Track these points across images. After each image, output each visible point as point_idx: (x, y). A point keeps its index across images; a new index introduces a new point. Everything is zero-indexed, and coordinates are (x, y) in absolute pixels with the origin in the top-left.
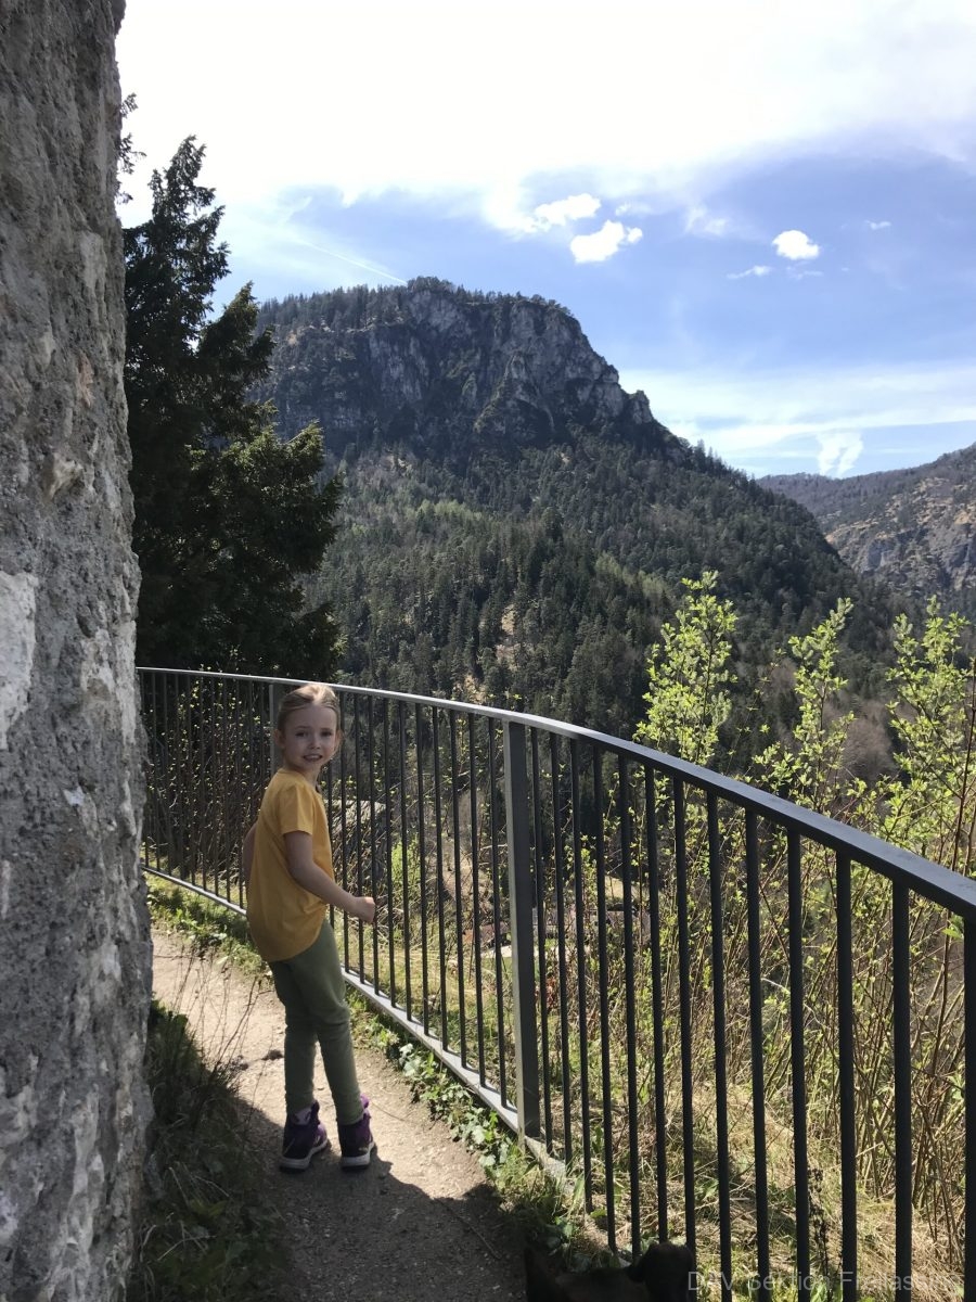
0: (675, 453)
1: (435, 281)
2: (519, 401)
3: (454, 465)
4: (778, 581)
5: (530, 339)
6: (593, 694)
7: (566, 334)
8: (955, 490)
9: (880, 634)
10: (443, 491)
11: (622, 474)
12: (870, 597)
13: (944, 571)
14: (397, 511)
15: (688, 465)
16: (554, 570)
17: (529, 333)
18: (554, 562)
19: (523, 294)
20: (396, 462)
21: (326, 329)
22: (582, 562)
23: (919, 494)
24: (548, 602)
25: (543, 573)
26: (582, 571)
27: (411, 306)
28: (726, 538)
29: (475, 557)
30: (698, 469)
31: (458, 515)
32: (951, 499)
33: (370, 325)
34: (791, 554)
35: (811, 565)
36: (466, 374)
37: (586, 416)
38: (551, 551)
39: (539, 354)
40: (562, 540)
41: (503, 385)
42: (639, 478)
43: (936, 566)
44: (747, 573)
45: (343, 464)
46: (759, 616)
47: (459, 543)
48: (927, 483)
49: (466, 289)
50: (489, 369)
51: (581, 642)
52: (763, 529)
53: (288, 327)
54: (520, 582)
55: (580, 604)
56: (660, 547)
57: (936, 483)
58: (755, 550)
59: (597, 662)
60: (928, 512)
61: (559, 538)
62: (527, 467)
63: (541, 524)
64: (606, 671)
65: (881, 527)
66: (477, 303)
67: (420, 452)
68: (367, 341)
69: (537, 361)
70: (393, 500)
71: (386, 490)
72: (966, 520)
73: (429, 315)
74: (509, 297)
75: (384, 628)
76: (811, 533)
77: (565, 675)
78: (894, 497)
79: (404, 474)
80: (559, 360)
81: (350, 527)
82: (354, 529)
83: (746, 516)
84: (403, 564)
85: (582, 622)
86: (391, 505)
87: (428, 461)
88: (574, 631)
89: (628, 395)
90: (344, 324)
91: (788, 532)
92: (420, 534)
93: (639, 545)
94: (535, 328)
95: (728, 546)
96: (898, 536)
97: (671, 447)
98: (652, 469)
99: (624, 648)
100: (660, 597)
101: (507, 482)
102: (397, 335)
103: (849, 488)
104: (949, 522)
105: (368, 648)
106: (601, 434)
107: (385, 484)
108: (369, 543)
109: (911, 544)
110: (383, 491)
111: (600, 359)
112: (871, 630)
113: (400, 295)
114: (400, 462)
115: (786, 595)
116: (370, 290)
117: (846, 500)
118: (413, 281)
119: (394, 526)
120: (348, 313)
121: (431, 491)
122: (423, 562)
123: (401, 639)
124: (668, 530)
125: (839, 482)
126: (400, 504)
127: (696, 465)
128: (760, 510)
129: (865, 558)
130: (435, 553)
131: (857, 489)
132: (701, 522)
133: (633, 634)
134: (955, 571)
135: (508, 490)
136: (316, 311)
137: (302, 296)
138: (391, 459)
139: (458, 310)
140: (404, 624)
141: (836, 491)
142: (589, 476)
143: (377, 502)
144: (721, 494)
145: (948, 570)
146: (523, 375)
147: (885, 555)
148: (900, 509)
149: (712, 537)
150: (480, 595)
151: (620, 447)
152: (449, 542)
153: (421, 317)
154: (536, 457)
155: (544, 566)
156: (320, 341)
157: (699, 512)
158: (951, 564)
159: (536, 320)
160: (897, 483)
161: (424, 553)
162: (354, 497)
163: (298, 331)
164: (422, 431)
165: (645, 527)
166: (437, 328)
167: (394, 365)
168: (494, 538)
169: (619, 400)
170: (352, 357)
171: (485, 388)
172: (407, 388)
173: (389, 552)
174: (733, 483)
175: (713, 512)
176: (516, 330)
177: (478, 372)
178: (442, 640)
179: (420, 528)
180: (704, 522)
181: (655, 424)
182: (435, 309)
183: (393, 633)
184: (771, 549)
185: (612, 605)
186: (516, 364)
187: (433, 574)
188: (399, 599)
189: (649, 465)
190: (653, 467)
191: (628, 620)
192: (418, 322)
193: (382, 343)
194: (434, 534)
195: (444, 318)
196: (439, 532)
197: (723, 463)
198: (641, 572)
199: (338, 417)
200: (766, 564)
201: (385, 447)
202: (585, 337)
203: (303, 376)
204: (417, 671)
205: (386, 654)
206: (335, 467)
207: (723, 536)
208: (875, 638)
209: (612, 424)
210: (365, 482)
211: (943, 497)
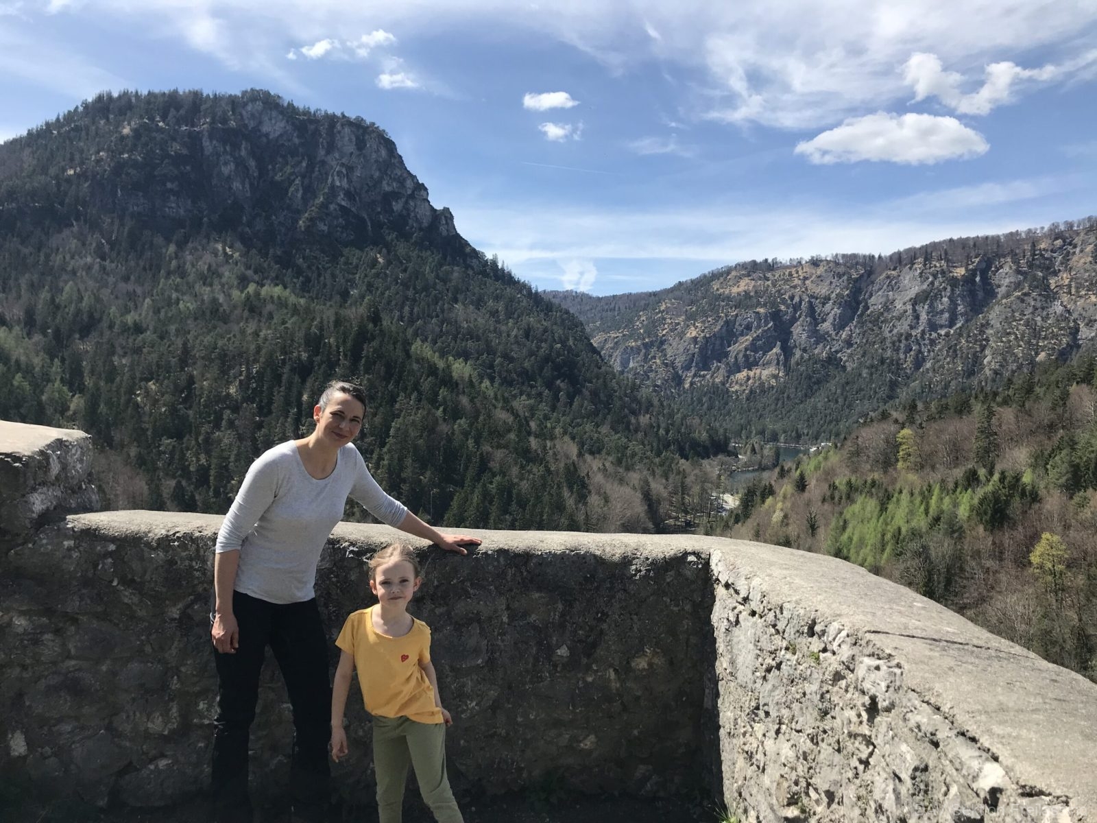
0: (475, 262)
1: (267, 94)
2: (342, 207)
3: (278, 256)
4: (556, 373)
5: (352, 153)
6: (409, 461)
7: (384, 153)
8: (686, 311)
9: (633, 420)
10: (267, 278)
11: (431, 277)
12: (625, 390)
13: (677, 373)
14: (224, 292)
15: (484, 273)
16: (374, 352)
17: (351, 148)
18: (375, 344)
19: (347, 114)
20: (224, 250)
21: (161, 124)
22: (399, 345)
23: (660, 312)
24: (369, 380)
25: (364, 353)
26: (399, 352)
27: (244, 113)
28: (516, 336)
29: (300, 336)
30: (493, 278)
31: (283, 299)
32: (683, 317)
33: (203, 125)
34: (566, 352)
35: (581, 362)
36: (292, 178)
37: (400, 225)
38: (372, 334)
39: (359, 167)
40: (382, 325)
41: (326, 190)
42: (444, 281)
43: (671, 369)
44: (532, 366)
45: (172, 248)
46: (541, 401)
47: (284, 322)
48: (666, 303)
49: (295, 104)
50: (314, 175)
51: (398, 416)
52: (545, 331)
53: (121, 118)
54: (342, 361)
55: (397, 383)
56: (462, 340)
57: (673, 304)
58: (539, 348)
59: (413, 433)
60: (666, 326)
61: (379, 324)
62: (346, 263)
63: (362, 310)
64: (421, 442)
65: (631, 336)
66: (305, 118)
67: (247, 242)
68: (201, 140)
69: (358, 173)
70: (220, 283)
71: (213, 274)
72: (694, 334)
73: (260, 123)
74: (334, 116)
75: (208, 397)
76: (581, 336)
77: (383, 445)
78: (641, 313)
79: (231, 261)
80: (377, 174)
81: (178, 304)
82: (181, 305)
83: (532, 319)
84: (229, 339)
85: (400, 398)
86: (217, 287)
87: (254, 251)
88: (392, 406)
89: (436, 210)
90: (179, 122)
91: (563, 334)
92: (246, 313)
93: (444, 337)
94: (356, 144)
95: (517, 343)
96: (643, 344)
97: (471, 257)
98: (456, 275)
99: (436, 422)
100: (467, 380)
101: (328, 276)
102: (229, 137)
103: (607, 304)
104: (681, 335)
105: (191, 416)
106: (414, 240)
107: (212, 268)
108: (196, 319)
109: (653, 351)
110: (210, 273)
111: (414, 177)
112: (626, 416)
113: (233, 102)
114: (228, 249)
115: (562, 385)
116: (205, 95)
117: (604, 314)
118: (246, 92)
119: (221, 305)
120: (182, 112)
121: (256, 277)
122: (249, 338)
123: (225, 408)
124: (469, 326)
125: (599, 299)
126: (226, 286)
127: (492, 274)
128: (542, 315)
129: (618, 361)
130: (260, 331)
131: (612, 306)
132: (496, 321)
133: (444, 411)
134: (685, 373)
135: (329, 282)
136: (152, 106)
137: (137, 92)
138: (220, 247)
139: (287, 122)
140: (228, 395)
141: (597, 306)
142: (401, 276)
143: (204, 284)
144: (511, 300)
145: (680, 372)
146: (345, 184)
147: (633, 358)
148: (645, 323)
149: (504, 335)
150: (304, 371)
151: (429, 253)
152: (275, 321)
153: (252, 124)
154: (354, 255)
155: (365, 346)
156: (154, 134)
157: (494, 313)
158: (682, 368)
159: (357, 138)
160: (644, 302)
161: (249, 331)
162: (182, 278)
163: (133, 123)
164: (250, 224)
165: (449, 323)
166: (267, 135)
167: (226, 164)
168: (318, 320)
169: (428, 213)
170: (185, 152)
171: (310, 192)
172: (236, 185)
173: (215, 327)
174: (520, 292)
175: (505, 314)
176: (340, 144)
177: (303, 177)
178: (265, 410)
179: (247, 308)
180: (498, 322)
181: (458, 236)
182: (266, 118)
183: (217, 403)
184: (551, 347)
185: (426, 384)
186: (339, 173)
187: (259, 349)
188: (224, 372)
189: (453, 271)
190: (456, 273)
191: (440, 397)
192: (250, 128)
193: (214, 142)
194: (260, 314)
195: (274, 127)
196: (265, 312)
197: (513, 275)
198: (451, 358)
199: (169, 204)
200: (547, 359)
201: (214, 235)
202: (400, 157)
203: (135, 164)
204: (240, 438)
205: (209, 422)
206: (164, 250)
207: (514, 333)
208: (629, 423)
209: (421, 233)
210: (193, 266)
211: (678, 316)
